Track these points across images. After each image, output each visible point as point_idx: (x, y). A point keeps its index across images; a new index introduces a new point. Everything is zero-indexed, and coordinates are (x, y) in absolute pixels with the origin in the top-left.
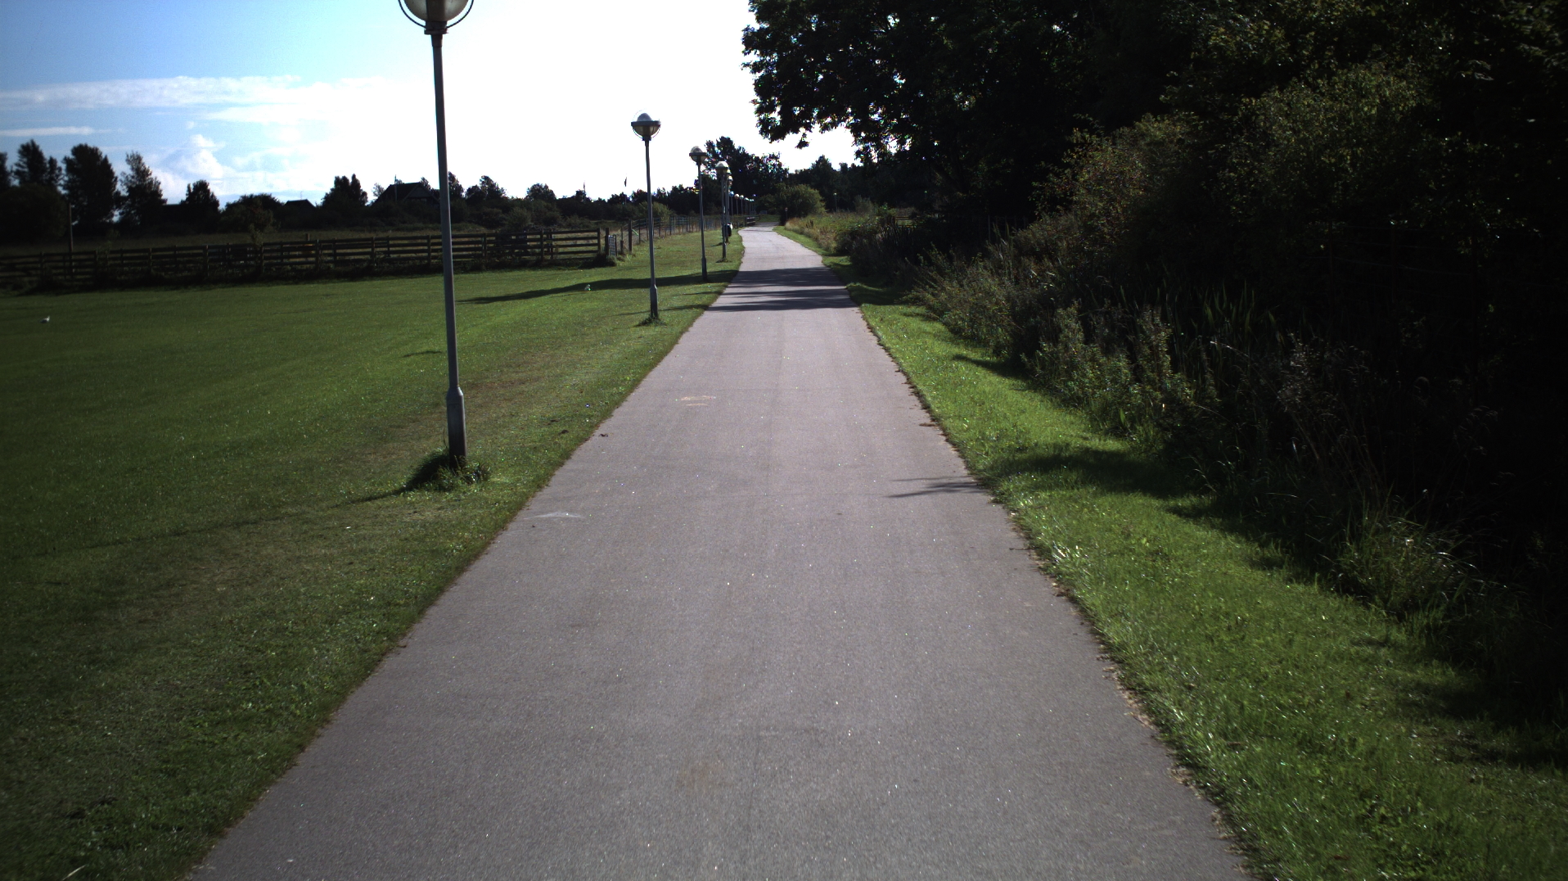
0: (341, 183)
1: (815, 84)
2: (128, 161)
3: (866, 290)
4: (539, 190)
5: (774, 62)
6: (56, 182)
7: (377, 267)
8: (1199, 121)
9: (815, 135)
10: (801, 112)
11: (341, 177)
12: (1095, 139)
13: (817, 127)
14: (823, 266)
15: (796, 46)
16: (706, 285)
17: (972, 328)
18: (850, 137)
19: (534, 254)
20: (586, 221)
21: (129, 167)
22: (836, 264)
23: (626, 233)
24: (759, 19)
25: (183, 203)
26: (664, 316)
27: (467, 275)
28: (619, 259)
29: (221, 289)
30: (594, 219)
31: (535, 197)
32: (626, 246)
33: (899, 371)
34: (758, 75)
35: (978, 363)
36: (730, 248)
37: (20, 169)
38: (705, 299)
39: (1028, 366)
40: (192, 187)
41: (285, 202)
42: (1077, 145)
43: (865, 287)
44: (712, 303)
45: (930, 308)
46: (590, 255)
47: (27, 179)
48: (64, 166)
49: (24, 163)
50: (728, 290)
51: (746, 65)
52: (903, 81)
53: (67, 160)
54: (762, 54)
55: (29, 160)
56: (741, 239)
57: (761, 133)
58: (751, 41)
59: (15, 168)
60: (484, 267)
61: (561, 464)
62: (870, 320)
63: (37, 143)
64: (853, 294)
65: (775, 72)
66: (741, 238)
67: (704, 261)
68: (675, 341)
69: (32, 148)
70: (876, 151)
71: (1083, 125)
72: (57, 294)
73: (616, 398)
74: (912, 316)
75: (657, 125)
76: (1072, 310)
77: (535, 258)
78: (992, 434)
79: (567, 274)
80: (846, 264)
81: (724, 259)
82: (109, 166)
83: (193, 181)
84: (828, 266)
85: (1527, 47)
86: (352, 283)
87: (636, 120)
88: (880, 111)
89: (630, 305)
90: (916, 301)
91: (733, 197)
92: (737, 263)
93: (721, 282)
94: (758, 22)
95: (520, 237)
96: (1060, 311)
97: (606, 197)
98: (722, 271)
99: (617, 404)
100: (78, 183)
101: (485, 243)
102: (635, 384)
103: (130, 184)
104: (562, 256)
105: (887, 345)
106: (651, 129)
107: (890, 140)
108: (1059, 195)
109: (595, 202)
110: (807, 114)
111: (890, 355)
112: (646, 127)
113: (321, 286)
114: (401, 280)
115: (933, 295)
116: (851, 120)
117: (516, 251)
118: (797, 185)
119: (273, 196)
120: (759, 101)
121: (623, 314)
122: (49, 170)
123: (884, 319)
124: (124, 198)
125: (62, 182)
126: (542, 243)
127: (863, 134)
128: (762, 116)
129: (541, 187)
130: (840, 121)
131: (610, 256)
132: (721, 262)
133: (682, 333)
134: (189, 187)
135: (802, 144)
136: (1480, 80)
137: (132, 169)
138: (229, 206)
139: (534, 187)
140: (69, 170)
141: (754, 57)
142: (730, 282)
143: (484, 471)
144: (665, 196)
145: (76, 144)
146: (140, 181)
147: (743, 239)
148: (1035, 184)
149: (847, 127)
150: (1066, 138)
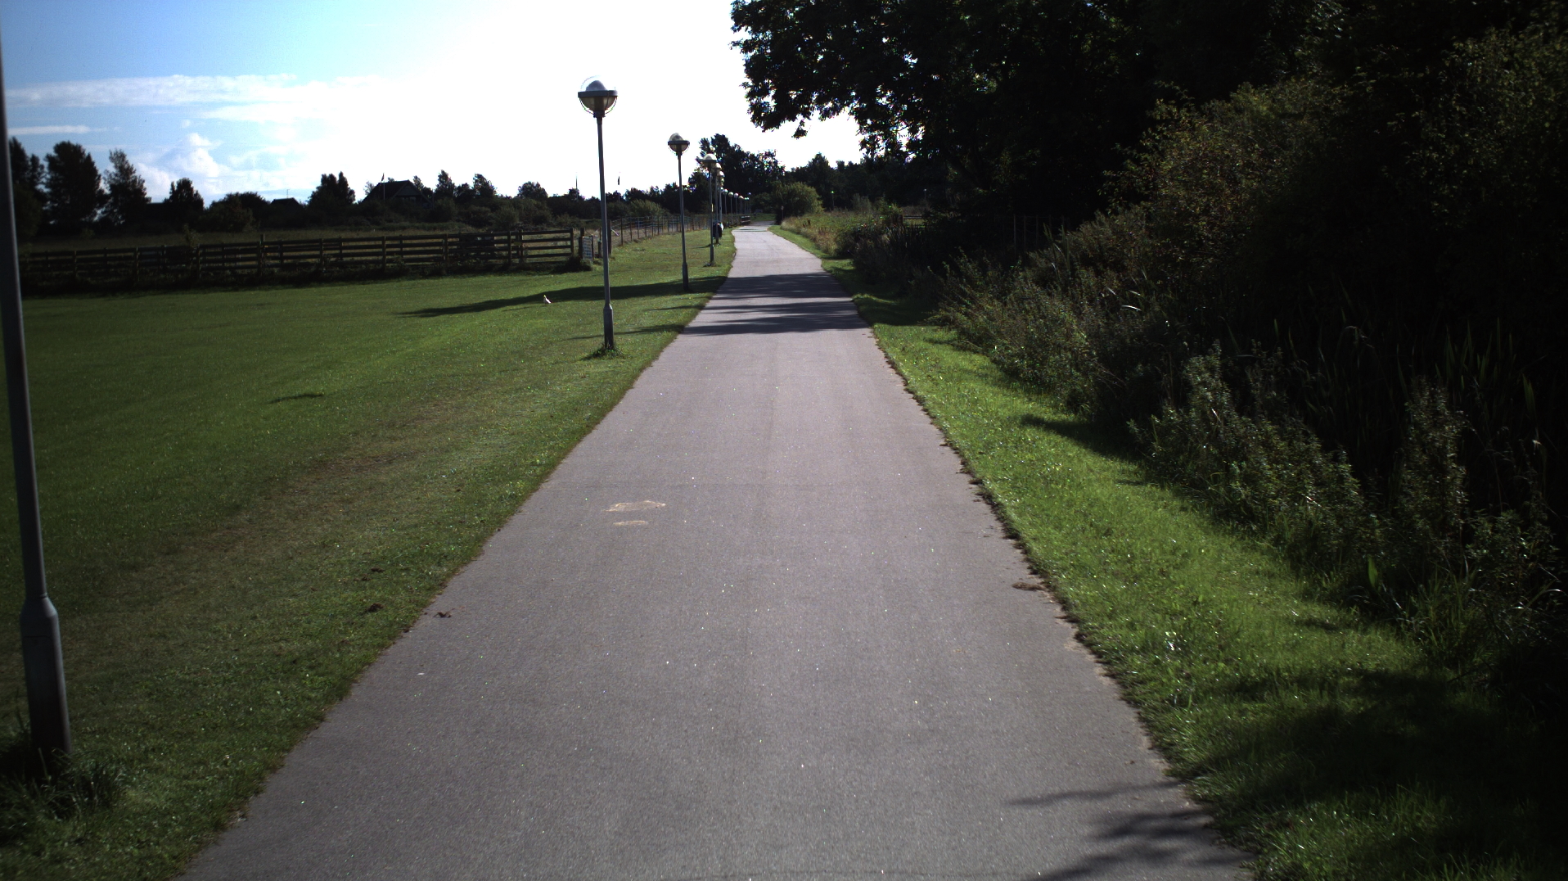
0: (328, 181)
1: (814, 64)
2: (112, 159)
3: (877, 304)
4: (530, 188)
5: (768, 41)
6: (39, 180)
7: (325, 272)
8: (1368, 78)
9: (813, 124)
10: (798, 96)
11: (328, 175)
12: (1184, 114)
13: (816, 114)
14: (823, 271)
15: (792, 22)
16: (686, 296)
18: (854, 124)
19: (501, 257)
20: (577, 219)
21: (113, 164)
22: (837, 269)
25: (166, 201)
26: (624, 343)
28: (596, 262)
30: (584, 218)
31: (525, 195)
32: (605, 247)
33: (946, 445)
34: (750, 54)
35: (1058, 428)
36: (719, 250)
38: (681, 317)
39: (1140, 439)
40: (176, 185)
41: (271, 201)
43: (874, 299)
44: (690, 321)
45: (964, 333)
46: (563, 259)
48: (46, 164)
50: (712, 303)
51: (736, 44)
52: (915, 61)
53: (49, 158)
54: (754, 31)
56: (733, 239)
57: (754, 122)
58: (741, 16)
60: (444, 272)
62: (888, 350)
63: (19, 141)
64: (862, 308)
65: (769, 51)
67: (685, 267)
70: (884, 140)
71: (1169, 96)
74: (941, 343)
75: (612, 95)
76: (1211, 360)
77: (501, 262)
79: (536, 280)
80: (849, 269)
81: (710, 263)
82: (93, 164)
84: (829, 272)
86: (297, 290)
87: (584, 90)
88: (889, 93)
90: (944, 323)
92: (727, 267)
93: (705, 292)
95: (486, 238)
98: (708, 278)
100: (61, 182)
101: (447, 244)
103: (113, 182)
104: (534, 260)
105: (919, 393)
106: (605, 101)
107: (900, 128)
108: (1140, 188)
109: (585, 201)
110: (804, 98)
112: (597, 99)
113: (263, 293)
114: (352, 286)
115: (966, 314)
116: (855, 104)
117: (481, 253)
118: (793, 182)
119: (258, 194)
120: (751, 84)
121: (577, 338)
122: (31, 168)
123: (907, 350)
124: (107, 197)
125: (44, 180)
126: (509, 245)
127: (869, 122)
128: (754, 101)
129: (532, 185)
130: (843, 105)
131: (585, 259)
132: (709, 266)
134: (172, 185)
135: (800, 133)
137: (116, 167)
138: (214, 204)
139: (525, 185)
140: (51, 168)
141: (745, 34)
142: (715, 292)
144: (659, 194)
145: (59, 141)
146: (123, 179)
147: (736, 239)
148: (1106, 173)
149: (851, 114)
150: (1148, 113)
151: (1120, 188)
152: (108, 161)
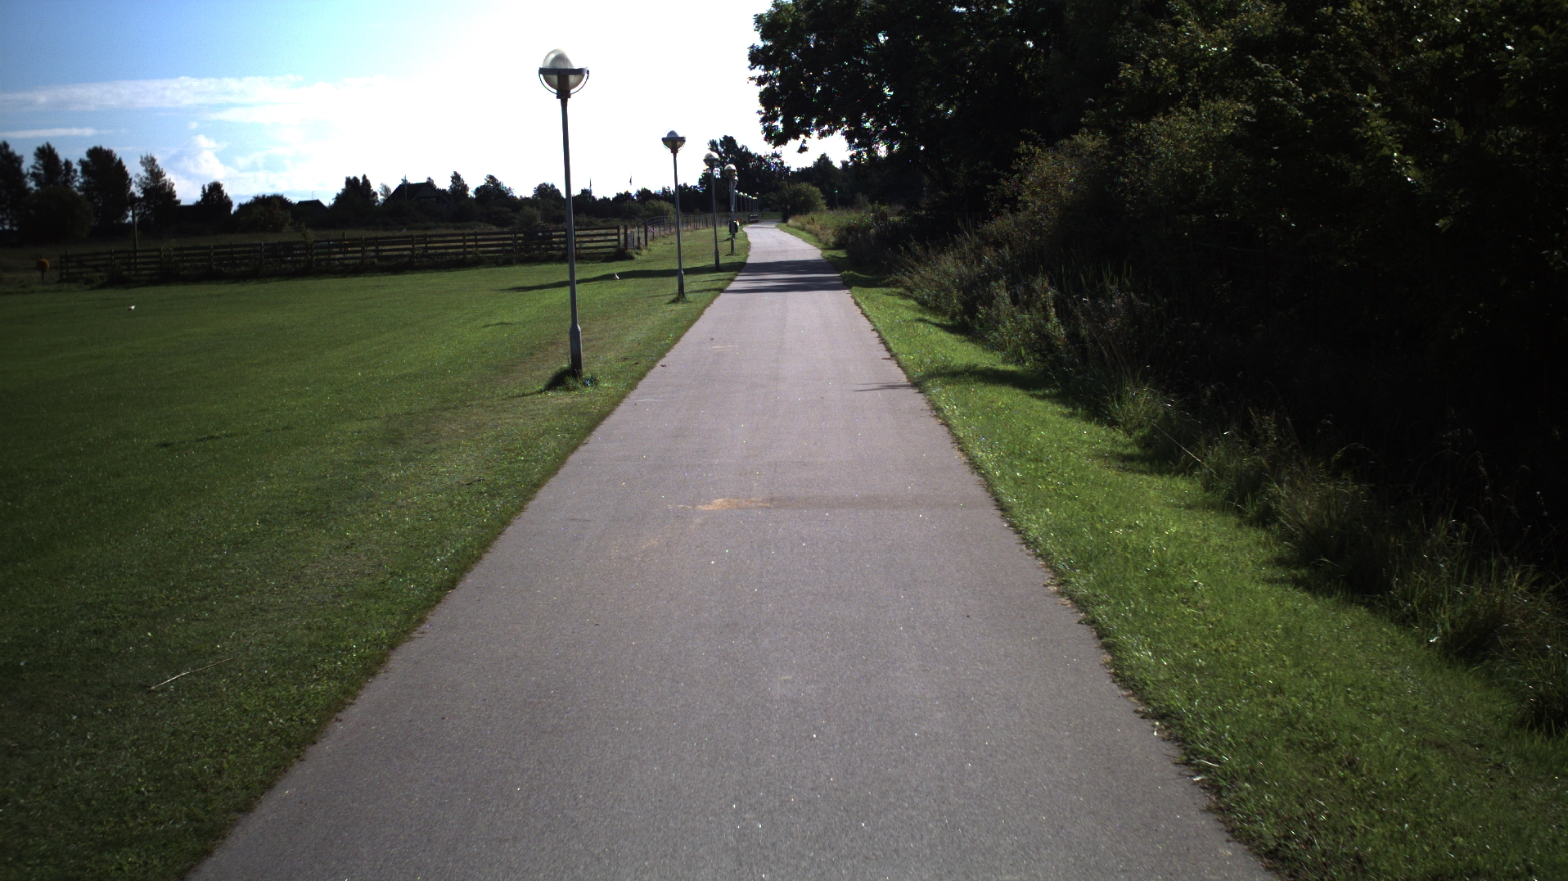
0: (351, 183)
1: (813, 94)
2: (142, 163)
3: (857, 277)
4: (545, 189)
5: (777, 76)
6: (72, 184)
7: (417, 262)
8: (1106, 138)
9: (813, 140)
10: (801, 120)
11: (351, 178)
12: (1038, 150)
13: (815, 133)
14: (821, 258)
15: (796, 61)
16: (719, 274)
17: (936, 301)
18: (845, 143)
19: (559, 249)
20: (593, 219)
21: (144, 168)
22: (833, 257)
23: (642, 229)
24: (763, 37)
25: (198, 204)
26: (689, 297)
27: (499, 269)
28: (637, 253)
29: (277, 283)
30: (601, 218)
31: (541, 196)
32: (643, 242)
33: (873, 330)
34: (763, 87)
35: (937, 325)
36: (737, 242)
37: (36, 171)
38: (720, 284)
39: (970, 324)
40: (207, 188)
41: (297, 202)
42: (1023, 154)
43: (857, 274)
44: (727, 287)
45: (908, 288)
46: (613, 250)
47: (43, 180)
48: (79, 168)
49: (40, 165)
50: (738, 278)
51: (752, 79)
52: (892, 93)
53: (82, 162)
54: (766, 69)
55: (44, 162)
56: (746, 235)
57: (766, 139)
58: (756, 57)
59: (31, 171)
60: (514, 261)
61: (642, 379)
62: (857, 298)
63: (53, 146)
64: (846, 280)
65: (778, 84)
66: (746, 233)
67: (717, 254)
68: (701, 313)
69: (47, 151)
70: (867, 155)
71: (1028, 139)
72: (127, 288)
73: (666, 347)
74: (892, 295)
75: (682, 140)
76: (1001, 282)
77: (560, 253)
78: (927, 360)
80: (843, 256)
81: (732, 252)
82: (124, 168)
83: (207, 183)
84: (826, 258)
85: (1276, 99)
87: (665, 136)
88: (871, 120)
89: (657, 289)
90: (895, 284)
91: (738, 196)
92: (744, 256)
93: (732, 271)
94: (763, 40)
96: (992, 283)
97: (611, 196)
98: (732, 263)
99: (668, 350)
100: (93, 185)
102: (677, 339)
103: (144, 186)
104: (588, 251)
105: (868, 314)
106: (678, 143)
107: (880, 145)
108: (1008, 195)
109: (601, 200)
110: (806, 122)
111: (869, 320)
112: (674, 142)
113: (367, 279)
115: (910, 278)
116: (846, 128)
117: (543, 246)
118: (799, 183)
119: (285, 196)
120: (764, 111)
121: (653, 296)
122: (64, 172)
123: (869, 297)
124: (139, 199)
125: (77, 184)
127: (856, 141)
128: (766, 125)
129: (547, 186)
130: (836, 129)
131: (629, 251)
132: (730, 254)
133: (705, 307)
134: (204, 188)
135: (802, 149)
136: (1247, 121)
137: (147, 171)
138: (242, 206)
139: (540, 186)
140: (84, 171)
141: (759, 72)
142: (740, 271)
143: (595, 379)
145: (91, 146)
146: (154, 182)
147: (749, 235)
148: (989, 187)
149: (842, 134)
150: (1015, 149)
151: (997, 196)
152: (139, 165)
